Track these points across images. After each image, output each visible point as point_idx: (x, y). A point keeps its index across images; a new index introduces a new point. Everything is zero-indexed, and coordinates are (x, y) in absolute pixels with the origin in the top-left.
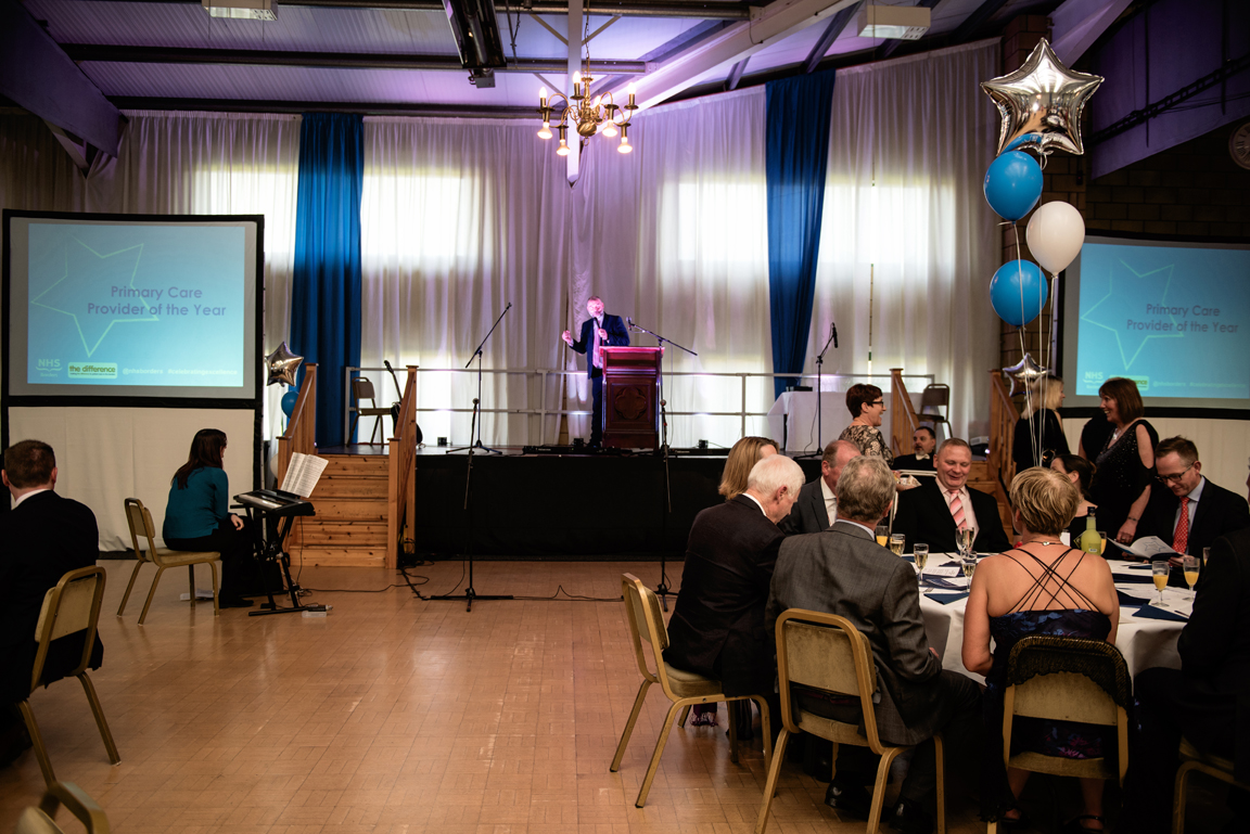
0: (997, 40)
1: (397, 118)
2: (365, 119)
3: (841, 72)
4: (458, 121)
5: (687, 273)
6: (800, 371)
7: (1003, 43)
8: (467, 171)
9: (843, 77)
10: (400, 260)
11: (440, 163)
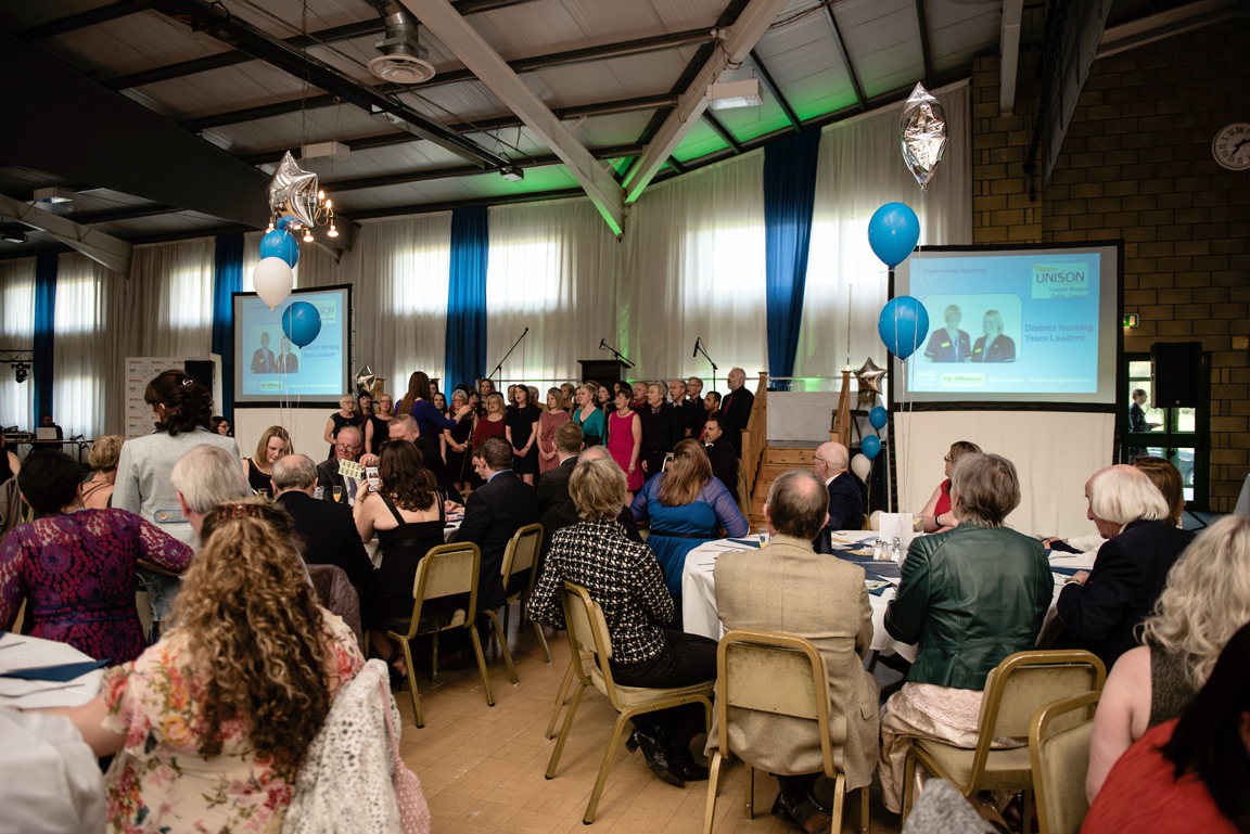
0: (965, 82)
1: (509, 206)
2: (489, 208)
3: (825, 129)
4: (547, 202)
5: (702, 300)
6: (791, 375)
7: (971, 81)
8: (553, 238)
9: (827, 132)
10: (511, 304)
11: (535, 234)
